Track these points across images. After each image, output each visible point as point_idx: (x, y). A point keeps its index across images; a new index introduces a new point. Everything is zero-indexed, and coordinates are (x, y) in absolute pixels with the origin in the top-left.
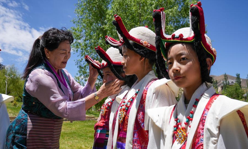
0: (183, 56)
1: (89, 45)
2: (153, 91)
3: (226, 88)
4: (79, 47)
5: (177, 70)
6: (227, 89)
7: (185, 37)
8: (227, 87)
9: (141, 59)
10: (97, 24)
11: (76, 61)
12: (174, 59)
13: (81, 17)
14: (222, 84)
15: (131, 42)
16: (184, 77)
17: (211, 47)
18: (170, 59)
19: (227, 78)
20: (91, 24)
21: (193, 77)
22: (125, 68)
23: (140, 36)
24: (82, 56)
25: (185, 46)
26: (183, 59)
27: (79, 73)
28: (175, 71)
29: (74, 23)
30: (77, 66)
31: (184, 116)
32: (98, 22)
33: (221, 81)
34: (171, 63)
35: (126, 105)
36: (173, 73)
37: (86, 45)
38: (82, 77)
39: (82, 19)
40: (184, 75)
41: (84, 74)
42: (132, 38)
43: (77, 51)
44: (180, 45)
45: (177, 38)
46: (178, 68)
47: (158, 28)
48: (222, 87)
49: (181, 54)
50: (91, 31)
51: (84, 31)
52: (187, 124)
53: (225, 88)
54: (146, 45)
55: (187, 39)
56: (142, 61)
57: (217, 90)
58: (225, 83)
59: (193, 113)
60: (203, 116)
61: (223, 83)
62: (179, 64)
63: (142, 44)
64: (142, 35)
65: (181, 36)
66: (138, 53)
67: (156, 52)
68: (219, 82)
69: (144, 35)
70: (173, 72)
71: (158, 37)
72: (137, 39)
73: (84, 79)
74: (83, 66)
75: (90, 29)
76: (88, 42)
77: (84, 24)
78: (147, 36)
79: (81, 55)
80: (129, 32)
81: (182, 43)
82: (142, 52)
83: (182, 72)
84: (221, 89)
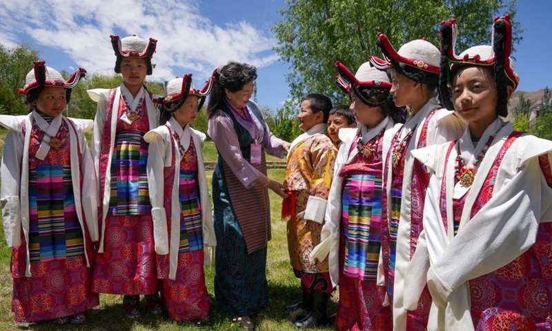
0: (477, 84)
1: (306, 49)
2: (435, 124)
3: (546, 114)
4: (291, 53)
5: (468, 100)
6: (546, 116)
7: (483, 59)
8: (548, 113)
9: (415, 85)
10: (318, 13)
11: (287, 76)
12: (465, 86)
13: (292, 5)
14: (538, 107)
15: (401, 64)
16: (477, 108)
17: (514, 72)
18: (459, 86)
19: (550, 95)
20: (310, 14)
21: (488, 109)
22: (396, 98)
23: (413, 54)
24: (296, 67)
25: (482, 70)
26: (477, 87)
27: (290, 95)
28: (464, 101)
29: (282, 14)
30: (288, 83)
31: (473, 156)
32: (321, 9)
33: (536, 101)
34: (460, 92)
35: (401, 145)
36: (461, 104)
37: (302, 50)
38: (296, 101)
39: (294, 7)
40: (477, 106)
41: (299, 96)
42: (403, 60)
43: (288, 60)
44: (475, 69)
45: (472, 60)
46: (469, 98)
47: (446, 46)
48: (538, 113)
49: (475, 81)
50: (309, 27)
51: (298, 28)
52: (477, 165)
53: (544, 114)
54: (422, 66)
55: (486, 62)
56: (417, 87)
57: (527, 117)
58: (544, 104)
59: (484, 152)
60: (499, 155)
61: (542, 104)
62: (470, 92)
63: (416, 65)
64: (417, 53)
65: (477, 57)
66: (411, 78)
67: (441, 75)
68: (533, 103)
69: (418, 52)
70: (462, 102)
71: (445, 57)
72: (410, 60)
73: (299, 105)
74: (297, 83)
75: (308, 24)
76: (305, 44)
77: (298, 16)
78: (423, 54)
79: (294, 66)
80: (397, 51)
81: (478, 66)
82: (417, 76)
83: (473, 102)
84: (535, 115)
